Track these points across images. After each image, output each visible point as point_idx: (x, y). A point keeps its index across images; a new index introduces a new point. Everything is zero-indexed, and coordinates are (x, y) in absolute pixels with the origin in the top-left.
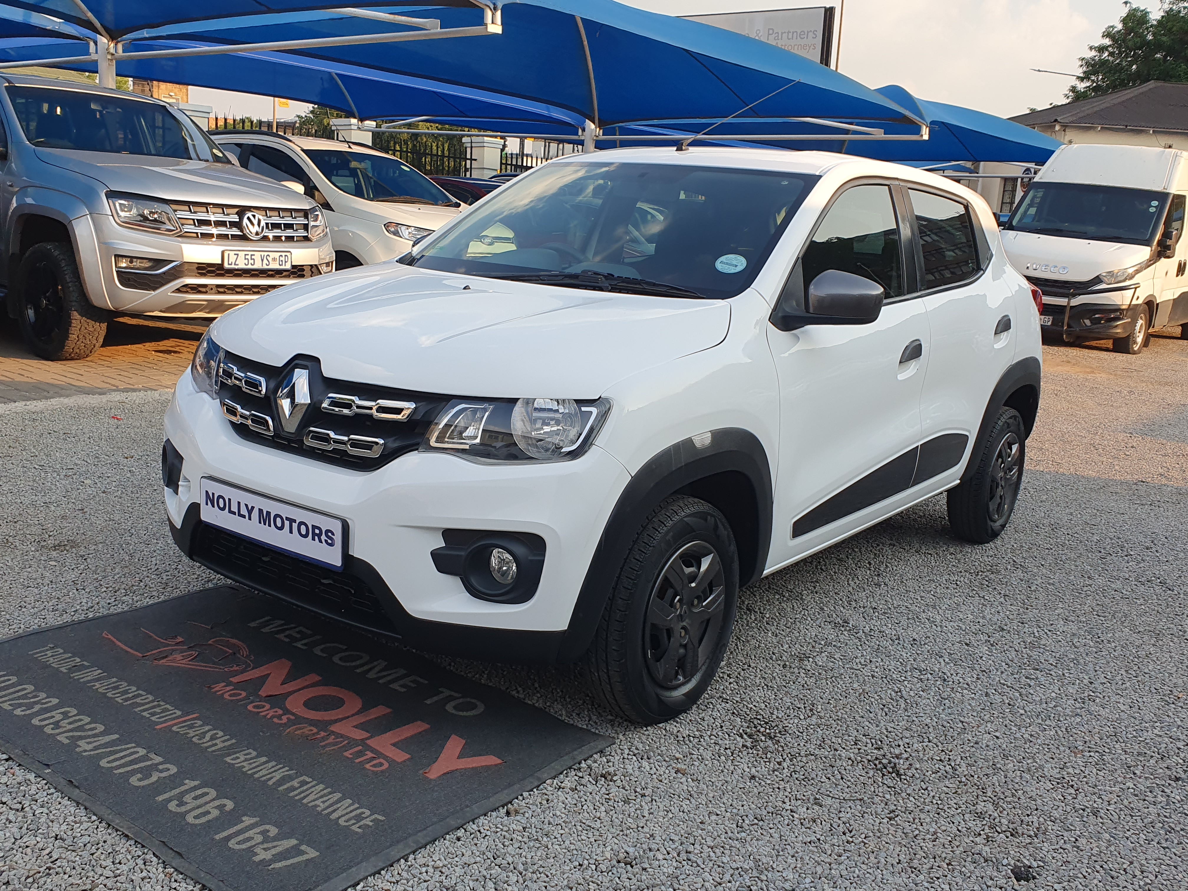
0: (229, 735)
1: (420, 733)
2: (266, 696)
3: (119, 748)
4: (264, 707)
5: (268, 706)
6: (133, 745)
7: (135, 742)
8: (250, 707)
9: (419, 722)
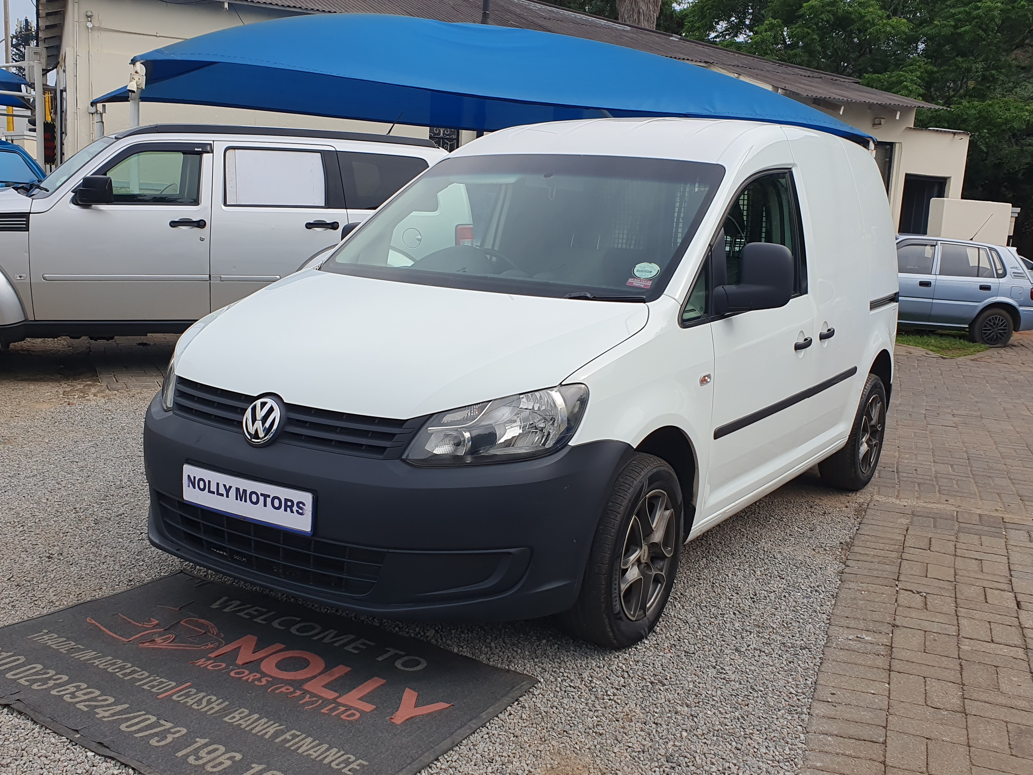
0: (222, 698)
1: (378, 687)
2: (243, 664)
3: (132, 715)
4: (244, 672)
5: (247, 672)
6: (143, 712)
7: (144, 710)
8: (232, 674)
9: (376, 678)
